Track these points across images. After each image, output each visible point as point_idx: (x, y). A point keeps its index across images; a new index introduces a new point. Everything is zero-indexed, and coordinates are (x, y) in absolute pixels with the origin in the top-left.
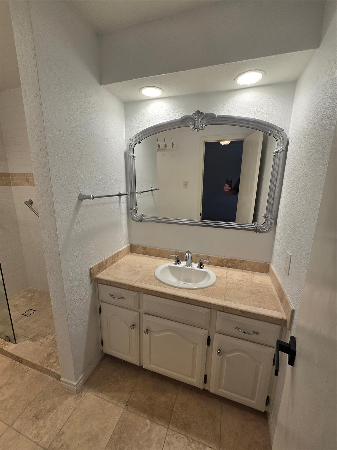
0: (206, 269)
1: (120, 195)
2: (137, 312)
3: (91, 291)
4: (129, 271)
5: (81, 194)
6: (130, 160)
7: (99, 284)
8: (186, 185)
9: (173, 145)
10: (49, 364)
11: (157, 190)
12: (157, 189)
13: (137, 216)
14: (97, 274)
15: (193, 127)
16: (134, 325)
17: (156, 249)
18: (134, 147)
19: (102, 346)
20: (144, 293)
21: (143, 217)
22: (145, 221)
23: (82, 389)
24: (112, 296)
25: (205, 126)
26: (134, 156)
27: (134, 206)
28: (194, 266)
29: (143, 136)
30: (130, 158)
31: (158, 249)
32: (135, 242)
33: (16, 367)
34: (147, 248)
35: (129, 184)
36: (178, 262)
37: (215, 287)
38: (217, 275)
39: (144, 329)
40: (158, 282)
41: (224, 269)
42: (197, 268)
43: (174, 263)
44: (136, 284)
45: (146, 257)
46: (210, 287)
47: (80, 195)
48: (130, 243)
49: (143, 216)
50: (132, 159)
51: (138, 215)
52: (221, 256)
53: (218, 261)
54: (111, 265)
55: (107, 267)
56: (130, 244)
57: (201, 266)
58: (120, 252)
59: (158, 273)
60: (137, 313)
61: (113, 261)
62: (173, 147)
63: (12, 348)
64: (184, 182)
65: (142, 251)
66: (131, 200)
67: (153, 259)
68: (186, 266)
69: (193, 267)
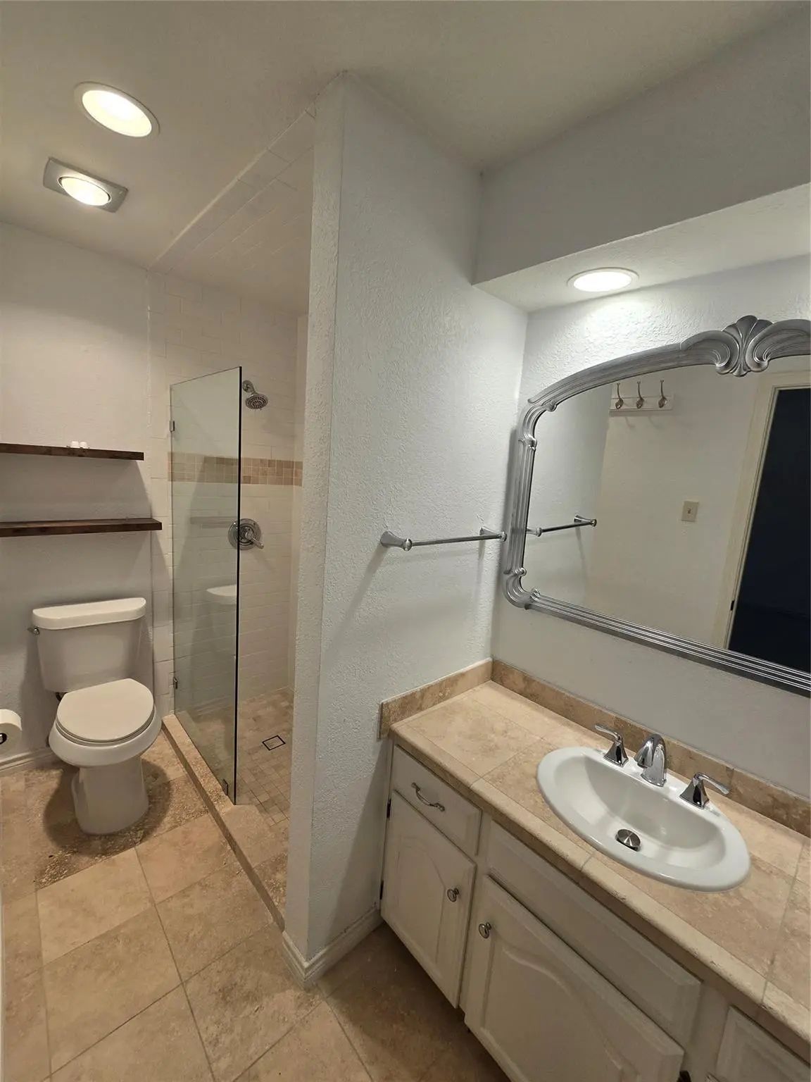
0: (714, 811)
1: (484, 537)
2: (472, 861)
3: (377, 756)
4: (470, 737)
5: (387, 532)
6: (522, 451)
7: (395, 747)
8: (690, 512)
9: (664, 398)
10: (272, 881)
11: (590, 524)
12: (593, 523)
13: (519, 591)
14: (395, 720)
15: (723, 364)
16: (456, 892)
17: (558, 693)
18: (538, 418)
19: (381, 897)
20: (493, 820)
21: (536, 599)
22: (540, 610)
23: (317, 985)
24: (418, 789)
25: (770, 360)
26: (533, 442)
27: (516, 566)
28: (673, 789)
29: (566, 391)
30: (522, 445)
31: (564, 694)
32: (507, 657)
33: (224, 854)
34: (534, 681)
35: (512, 510)
36: (617, 755)
37: (737, 903)
38: (757, 854)
39: (481, 919)
40: (539, 799)
41: (791, 836)
42: (682, 796)
43: (606, 751)
44: (479, 786)
45: (529, 705)
46: (716, 895)
47: (385, 535)
48: (492, 656)
49: (534, 595)
50: (526, 448)
51: (521, 590)
52: (782, 786)
53: (770, 800)
54: (434, 704)
55: (423, 706)
56: (493, 659)
57: (696, 796)
58: (463, 675)
59: (548, 769)
60: (471, 866)
61: (441, 694)
62: (661, 405)
63: (228, 809)
64: (687, 503)
65: (521, 685)
66: (510, 549)
67: (546, 719)
68: (642, 775)
69: (668, 790)
